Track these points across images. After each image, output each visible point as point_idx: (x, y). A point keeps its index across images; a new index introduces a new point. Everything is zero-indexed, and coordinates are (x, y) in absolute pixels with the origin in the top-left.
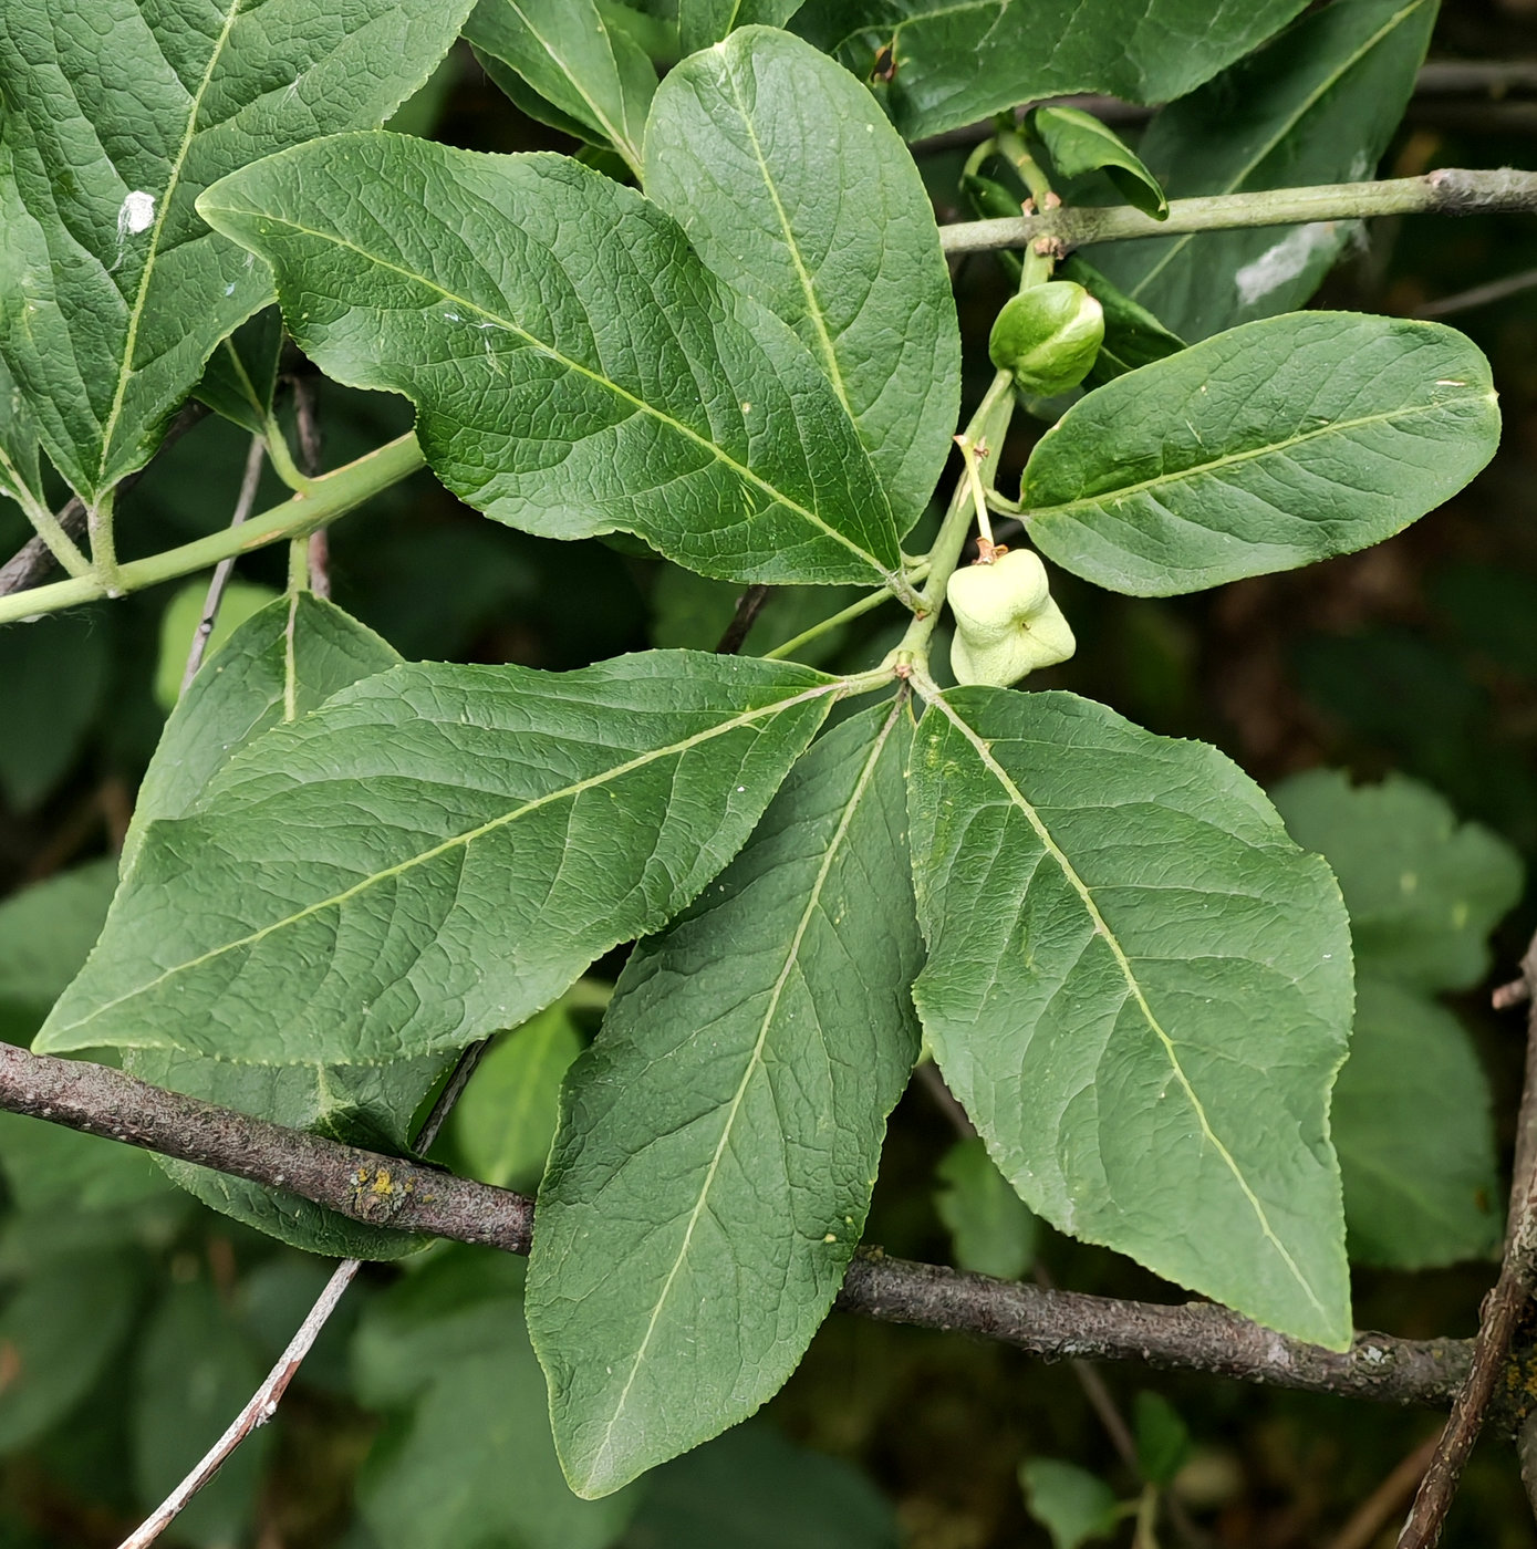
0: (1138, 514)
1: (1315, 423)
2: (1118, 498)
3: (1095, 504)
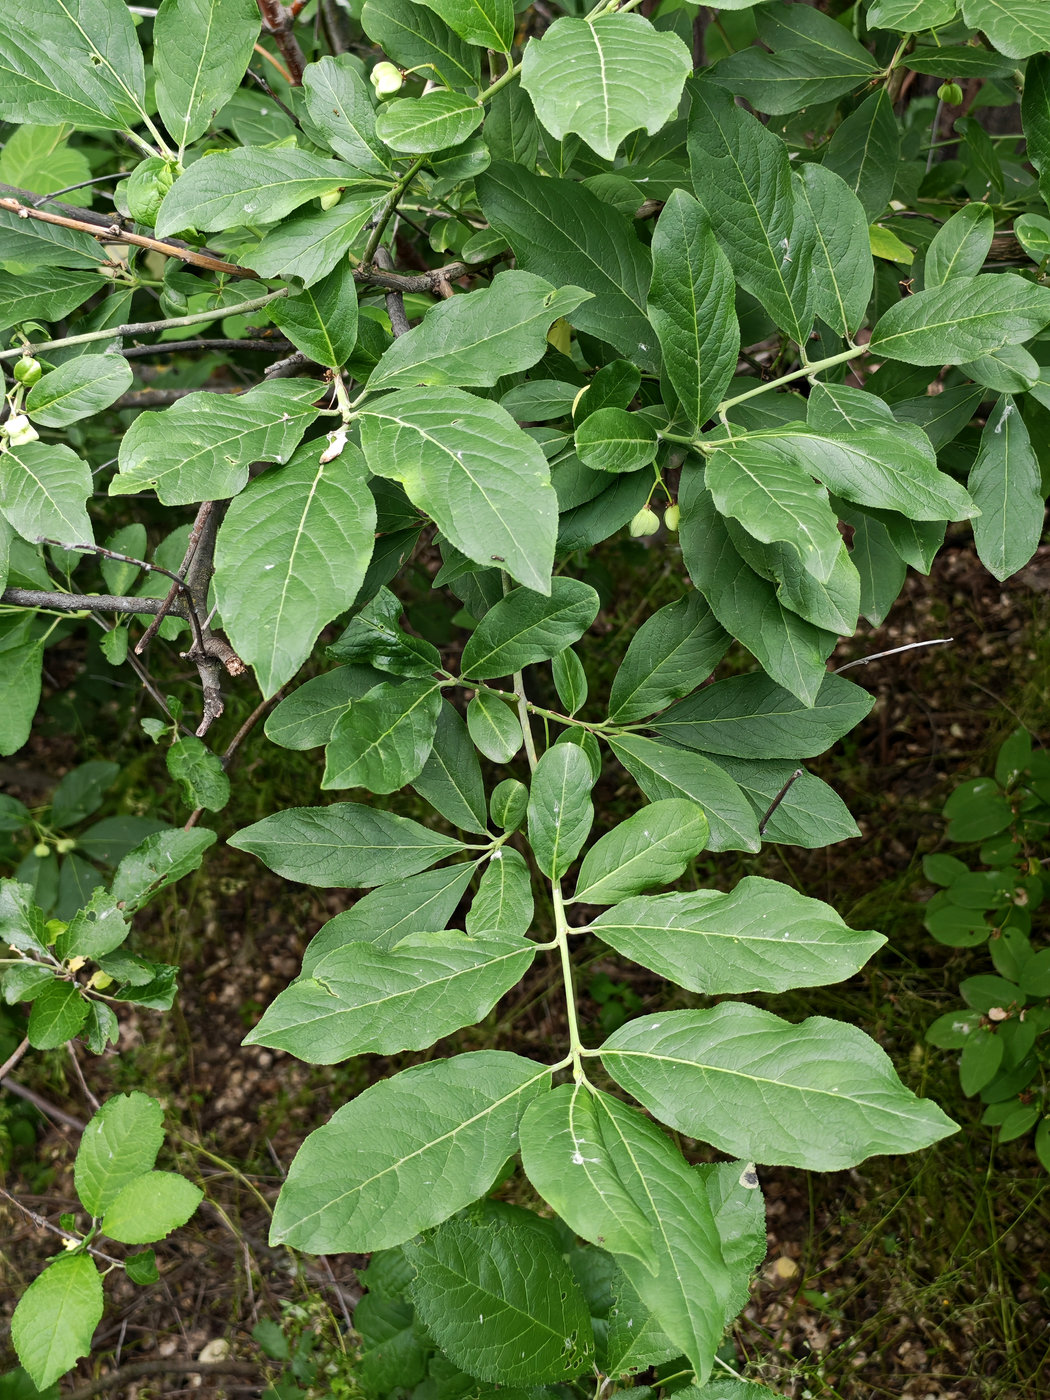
0: (54, 408)
1: (90, 381)
2: (48, 405)
3: (43, 408)
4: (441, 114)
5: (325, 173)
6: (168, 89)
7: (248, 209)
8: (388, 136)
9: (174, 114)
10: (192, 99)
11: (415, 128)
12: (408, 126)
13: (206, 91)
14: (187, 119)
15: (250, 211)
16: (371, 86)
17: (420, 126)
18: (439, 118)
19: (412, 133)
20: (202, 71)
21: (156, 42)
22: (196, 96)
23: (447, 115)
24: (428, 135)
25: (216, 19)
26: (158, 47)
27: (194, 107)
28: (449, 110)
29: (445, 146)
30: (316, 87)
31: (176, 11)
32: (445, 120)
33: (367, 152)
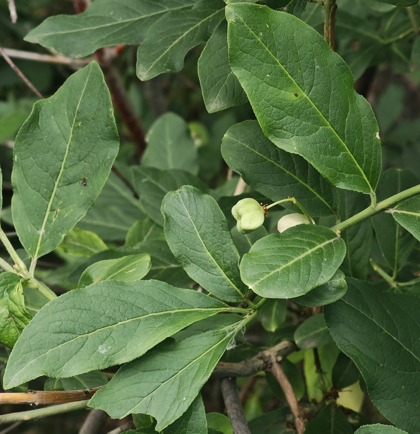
4: (303, 250)
5: (182, 304)
6: (25, 203)
7: (103, 350)
8: (253, 280)
9: (30, 228)
10: (48, 213)
11: (279, 270)
12: (272, 268)
13: (62, 207)
14: (42, 231)
15: (103, 352)
16: (232, 222)
17: (284, 266)
18: (302, 256)
19: (277, 276)
20: (59, 187)
21: (16, 158)
22: (52, 210)
23: (309, 251)
24: (292, 277)
25: (76, 139)
26: (17, 163)
27: (49, 221)
28: (312, 245)
29: (309, 288)
30: (175, 216)
31: (37, 131)
32: (308, 257)
33: (224, 280)
